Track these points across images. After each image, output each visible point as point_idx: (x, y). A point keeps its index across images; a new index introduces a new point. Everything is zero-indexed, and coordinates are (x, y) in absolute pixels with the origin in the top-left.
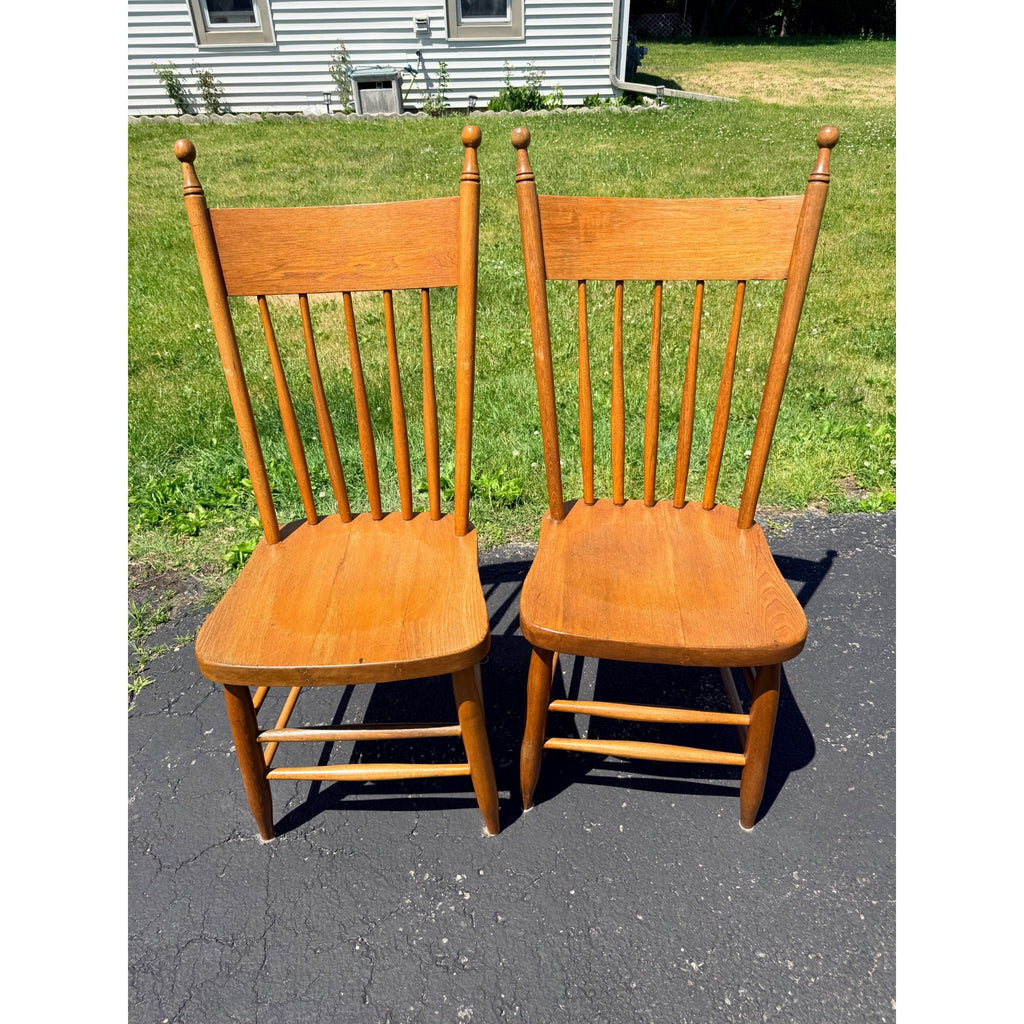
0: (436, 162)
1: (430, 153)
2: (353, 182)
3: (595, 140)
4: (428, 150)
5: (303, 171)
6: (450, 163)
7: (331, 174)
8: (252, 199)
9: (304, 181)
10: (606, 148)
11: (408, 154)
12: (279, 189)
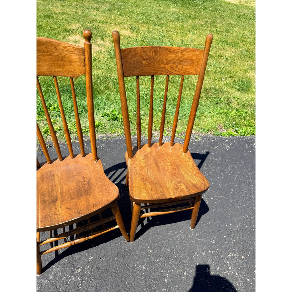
0: (122, 8)
1: (120, 5)
2: (95, 12)
3: (172, 7)
4: (120, 4)
5: (80, 6)
6: (126, 9)
7: (89, 8)
8: (63, 13)
9: (80, 9)
10: (175, 11)
11: (114, 4)
12: (72, 11)
